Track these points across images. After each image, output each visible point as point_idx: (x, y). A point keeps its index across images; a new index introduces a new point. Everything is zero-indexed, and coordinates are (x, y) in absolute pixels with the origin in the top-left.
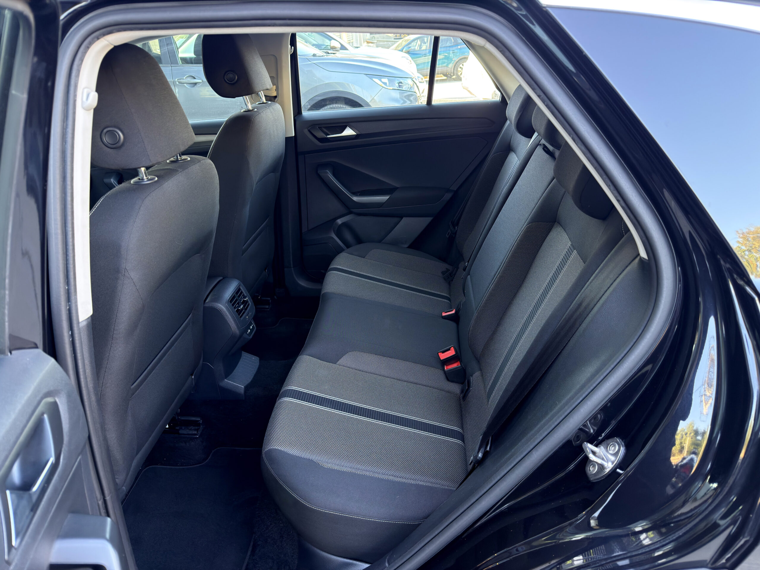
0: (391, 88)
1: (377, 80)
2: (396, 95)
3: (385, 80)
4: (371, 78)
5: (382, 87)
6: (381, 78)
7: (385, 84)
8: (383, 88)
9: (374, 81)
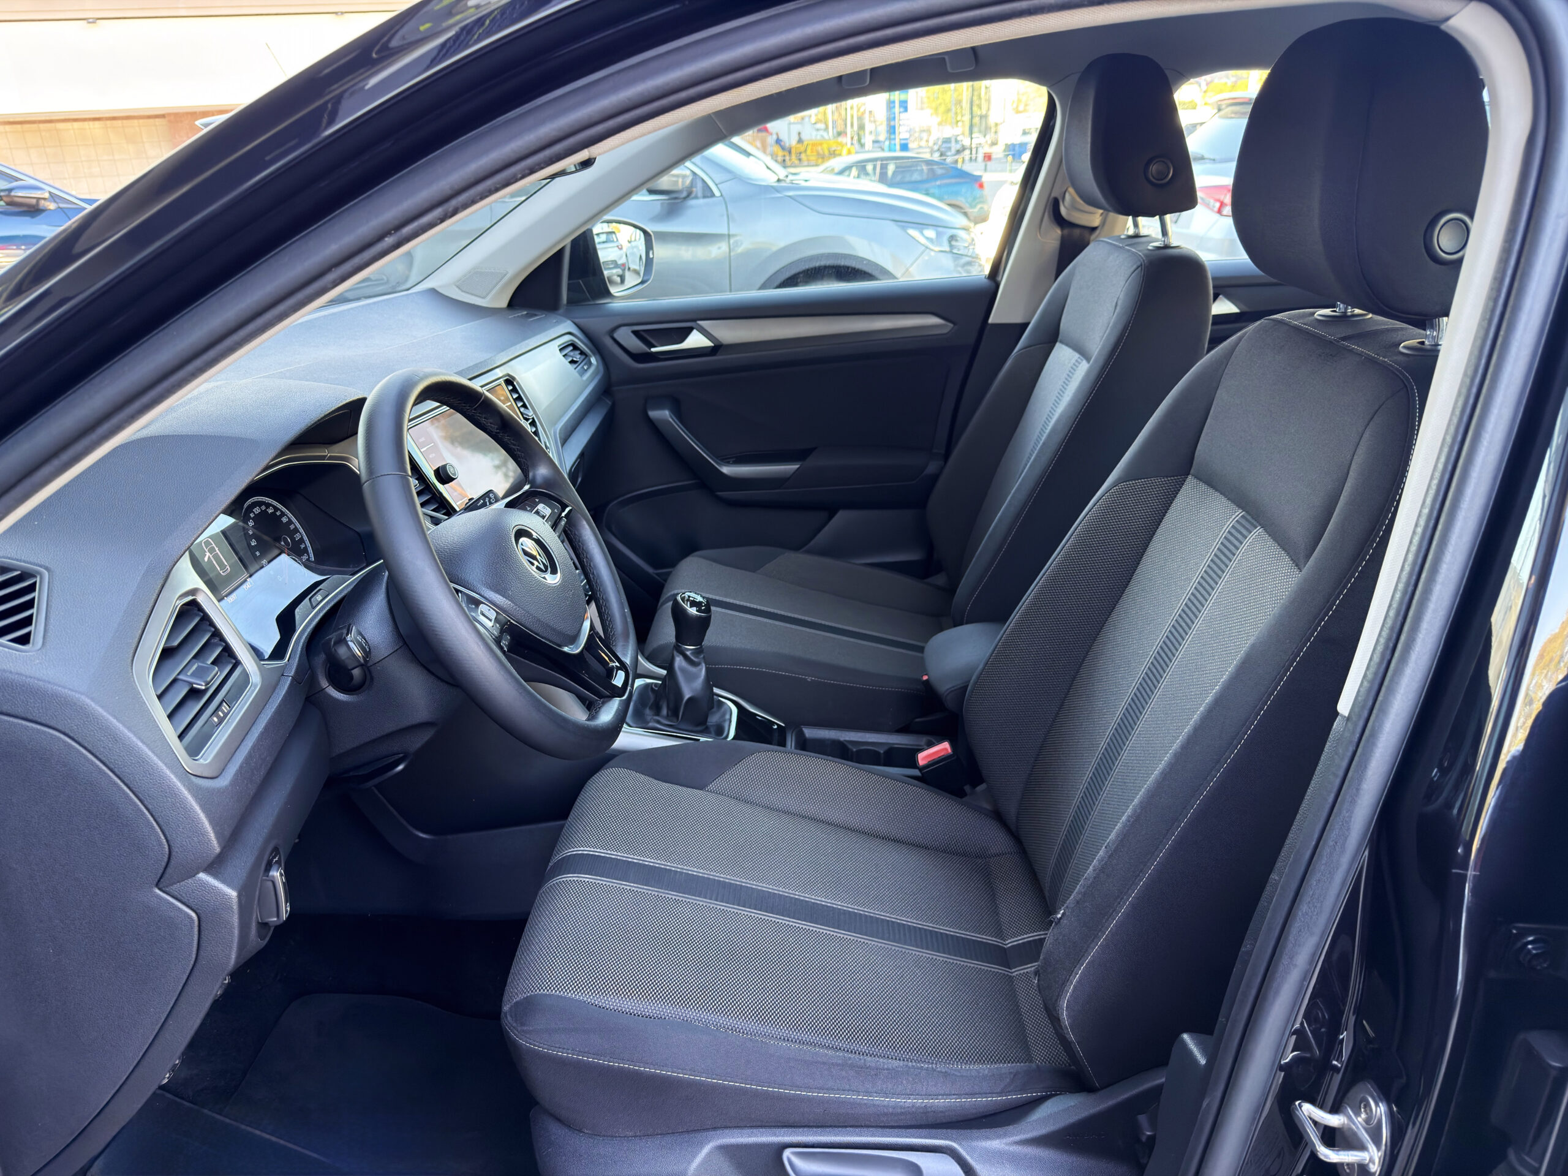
0: (937, 249)
1: (912, 232)
2: (947, 261)
3: (930, 233)
4: (904, 229)
5: (924, 248)
6: (923, 229)
7: (927, 238)
8: (928, 250)
9: (910, 235)
